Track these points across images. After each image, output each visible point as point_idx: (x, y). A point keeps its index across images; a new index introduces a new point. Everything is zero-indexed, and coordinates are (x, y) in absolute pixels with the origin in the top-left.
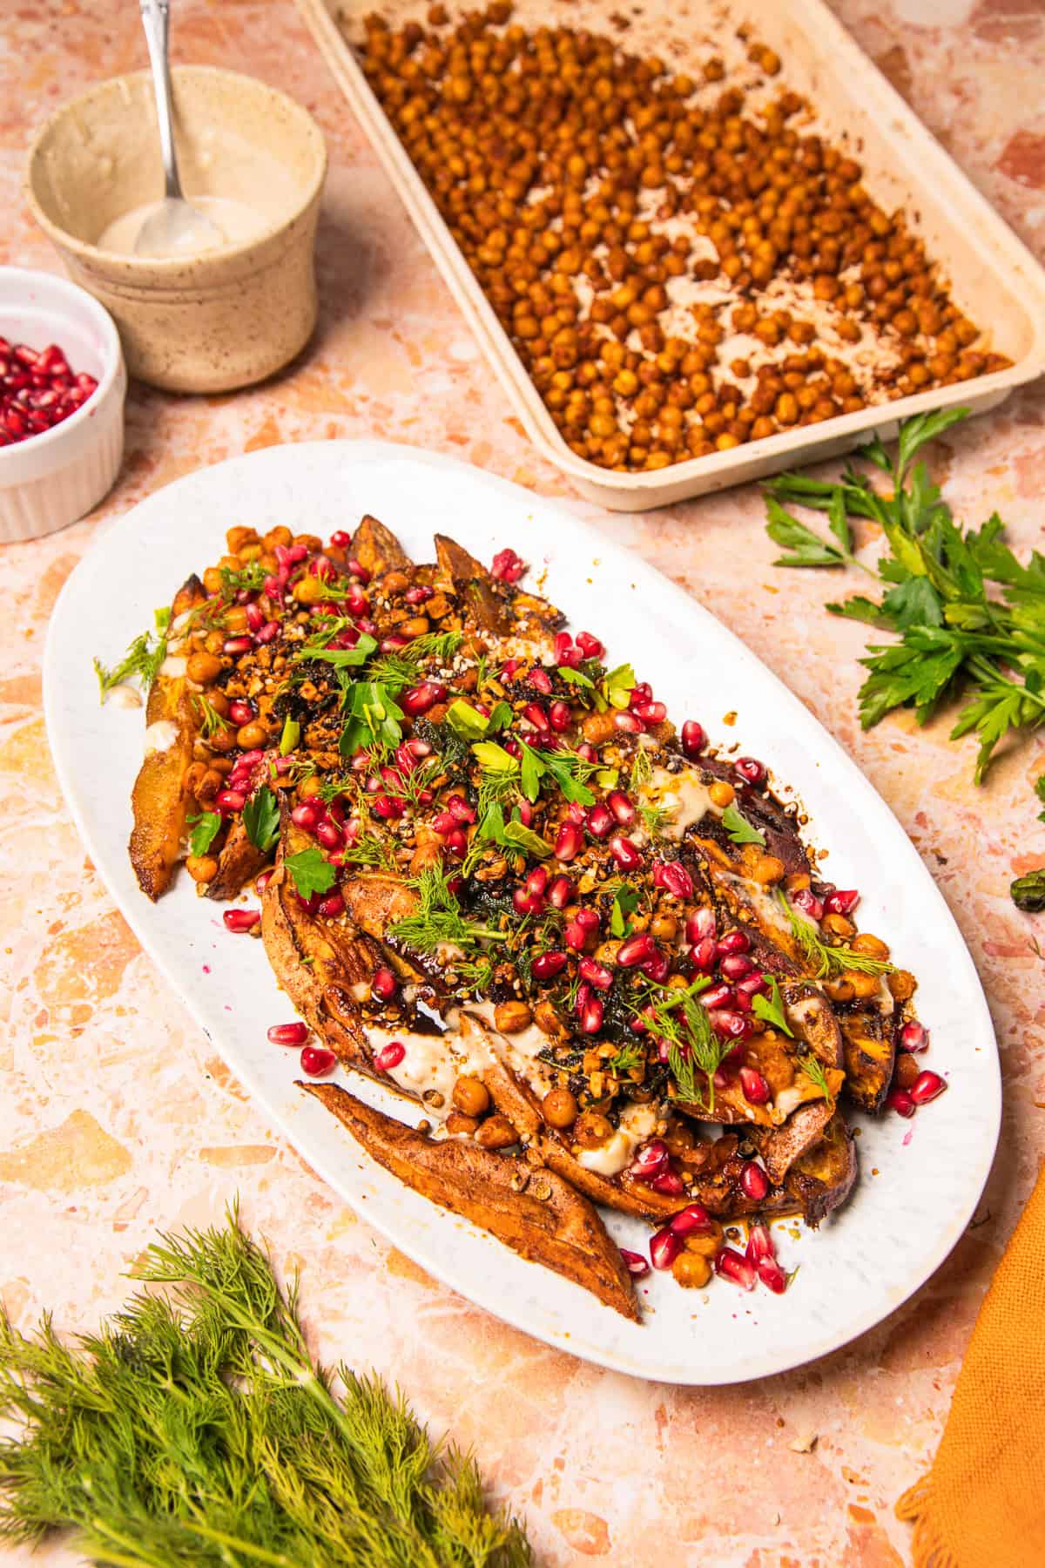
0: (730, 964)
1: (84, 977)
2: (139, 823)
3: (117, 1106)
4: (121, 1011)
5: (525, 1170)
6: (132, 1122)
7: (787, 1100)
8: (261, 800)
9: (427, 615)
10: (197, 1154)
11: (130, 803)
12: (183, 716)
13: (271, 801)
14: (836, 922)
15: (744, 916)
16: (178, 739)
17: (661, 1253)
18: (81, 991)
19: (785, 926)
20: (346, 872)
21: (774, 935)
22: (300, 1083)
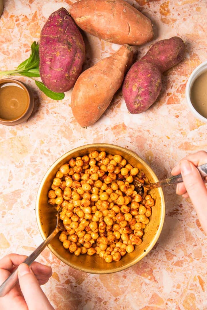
1: (5, 205)
3: (9, 234)
4: (12, 214)
6: (11, 238)
10: (22, 247)
18: (5, 208)
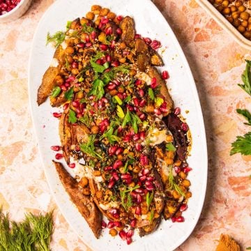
0: (147, 183)
2: (43, 84)
5: (89, 201)
7: (144, 217)
8: (70, 90)
9: (127, 58)
11: (42, 77)
12: (61, 60)
13: (72, 91)
14: (182, 174)
15: (158, 170)
16: (58, 66)
17: (110, 226)
19: (167, 174)
20: (78, 123)
21: (163, 176)
22: (53, 161)
